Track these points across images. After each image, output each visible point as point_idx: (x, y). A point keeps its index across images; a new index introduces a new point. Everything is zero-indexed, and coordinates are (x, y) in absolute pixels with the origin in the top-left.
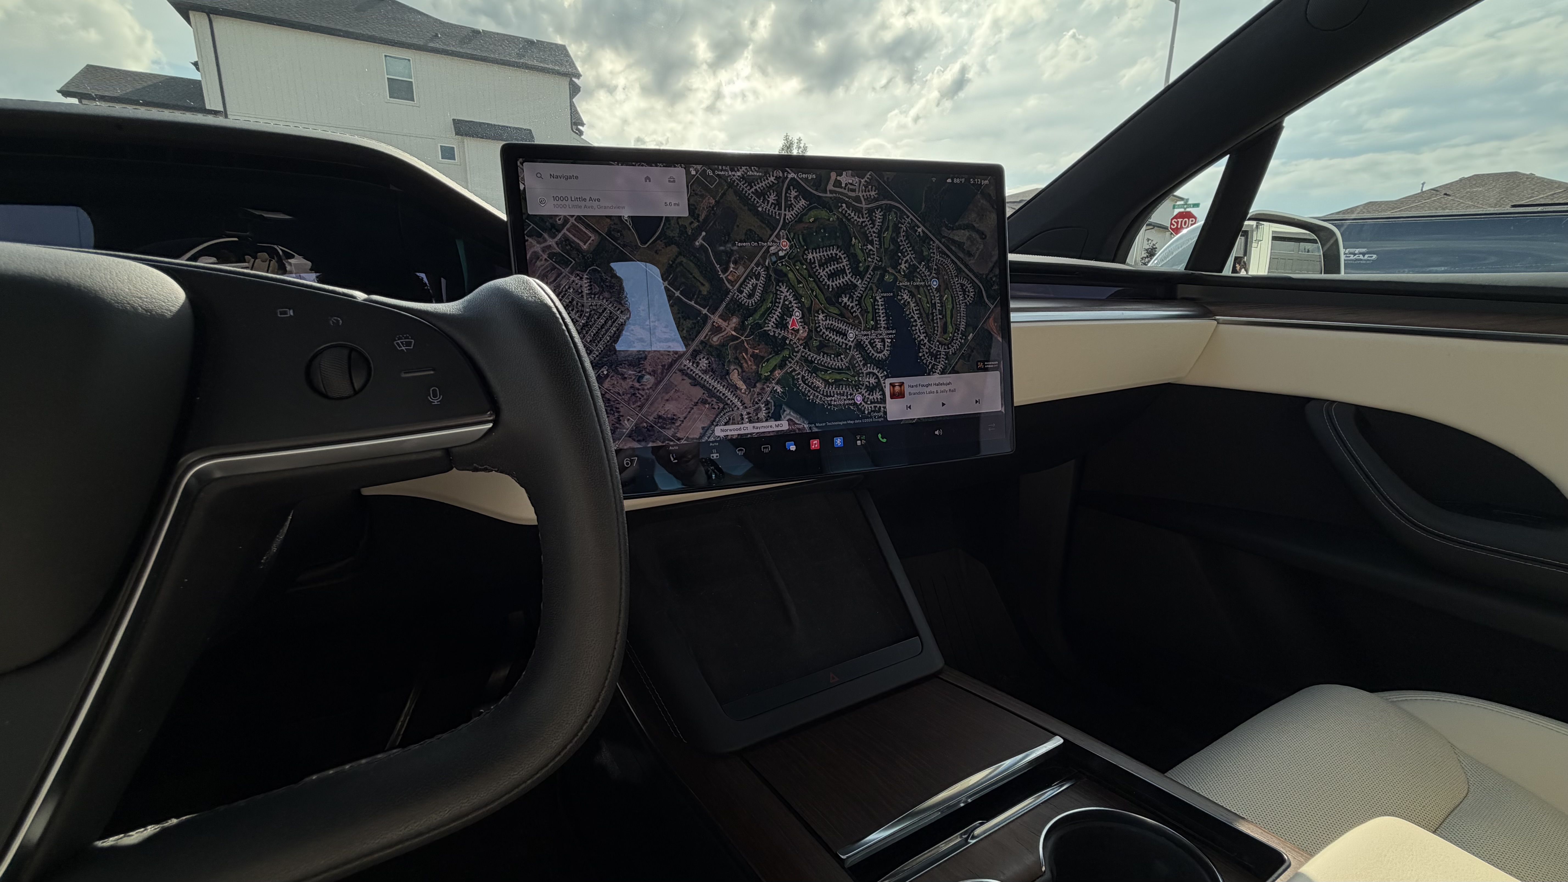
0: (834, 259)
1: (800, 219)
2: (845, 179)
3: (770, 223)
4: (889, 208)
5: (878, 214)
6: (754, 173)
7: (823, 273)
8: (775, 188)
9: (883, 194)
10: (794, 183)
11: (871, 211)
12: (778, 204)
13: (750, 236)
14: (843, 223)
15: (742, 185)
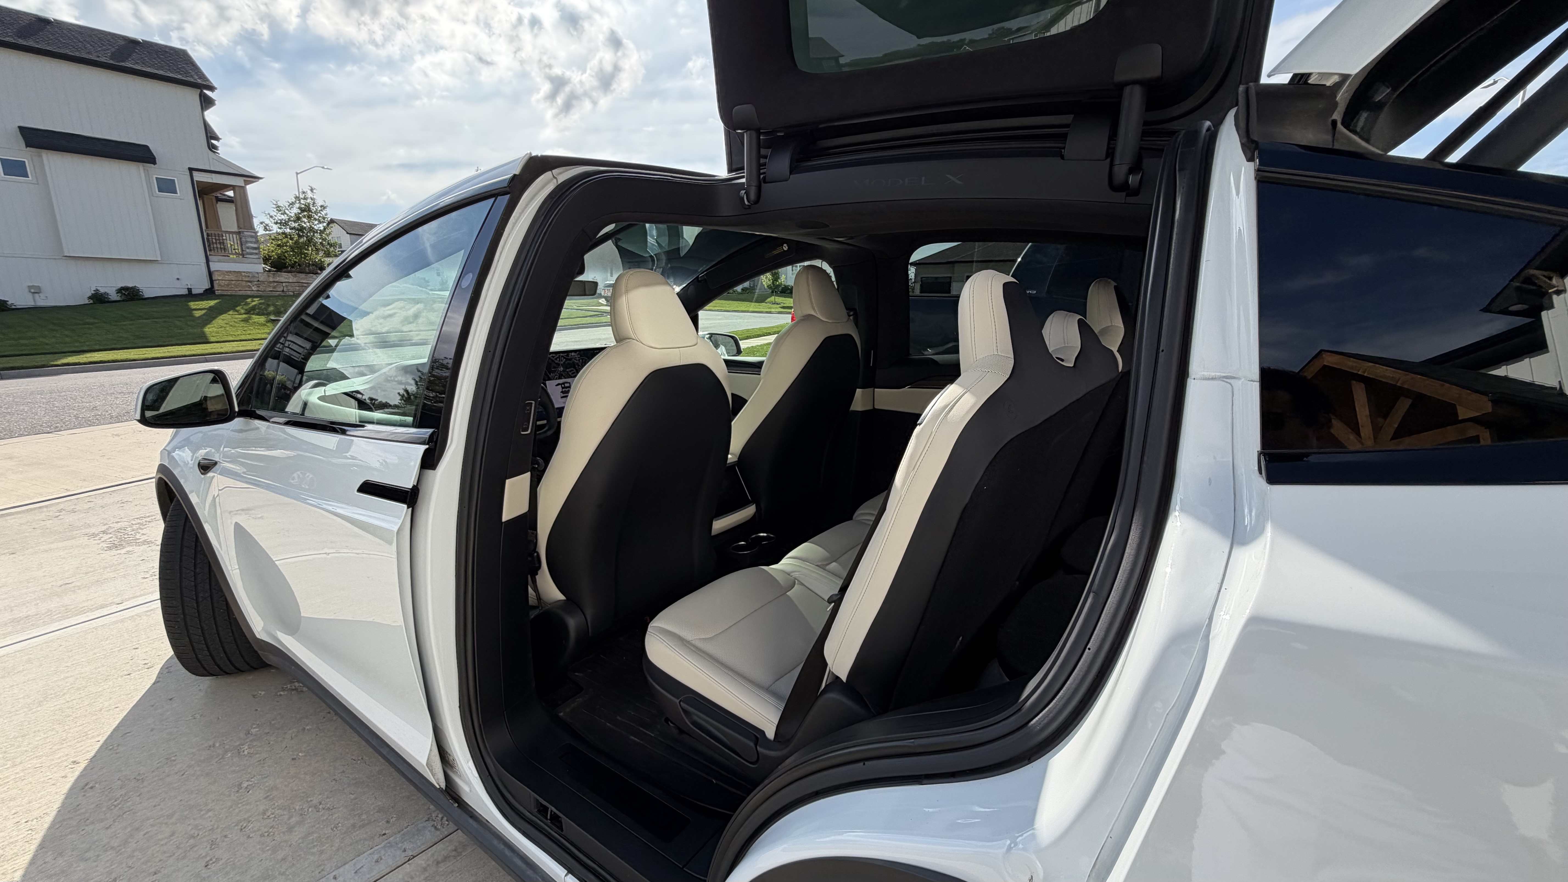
0: (573, 370)
1: (564, 363)
2: (573, 354)
3: (558, 364)
4: (582, 359)
5: (581, 360)
6: (554, 355)
7: (570, 373)
8: (559, 357)
9: (581, 356)
10: (562, 356)
11: (579, 360)
12: (559, 361)
13: (554, 368)
14: (574, 362)
15: (552, 358)
